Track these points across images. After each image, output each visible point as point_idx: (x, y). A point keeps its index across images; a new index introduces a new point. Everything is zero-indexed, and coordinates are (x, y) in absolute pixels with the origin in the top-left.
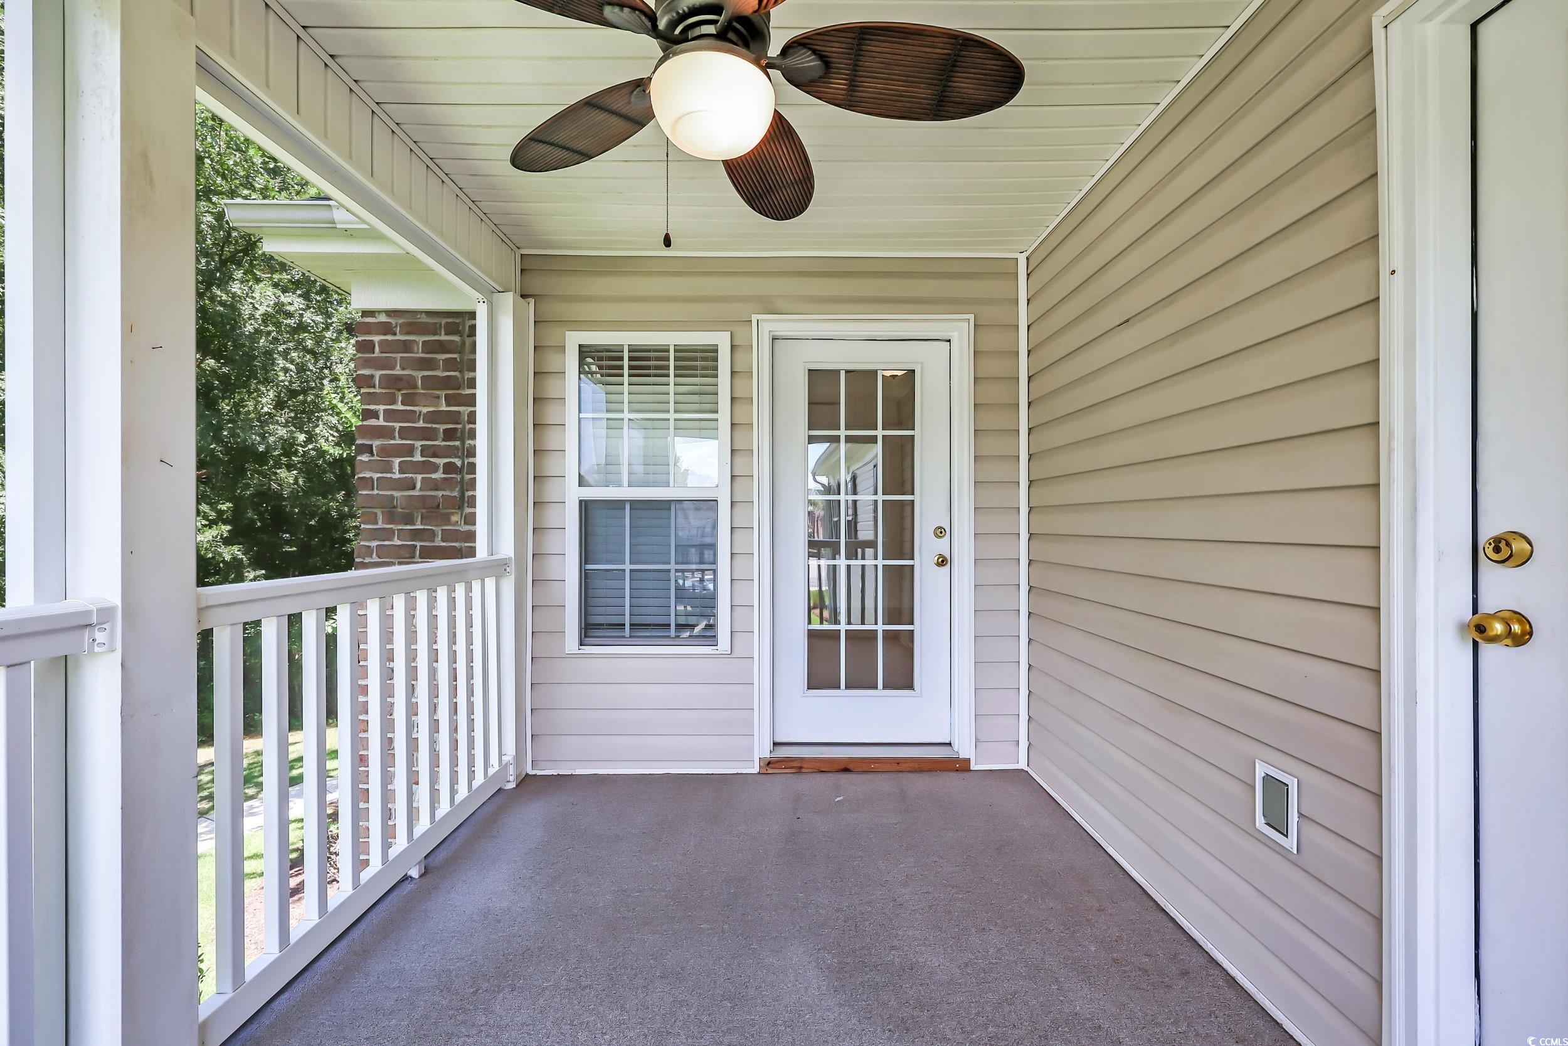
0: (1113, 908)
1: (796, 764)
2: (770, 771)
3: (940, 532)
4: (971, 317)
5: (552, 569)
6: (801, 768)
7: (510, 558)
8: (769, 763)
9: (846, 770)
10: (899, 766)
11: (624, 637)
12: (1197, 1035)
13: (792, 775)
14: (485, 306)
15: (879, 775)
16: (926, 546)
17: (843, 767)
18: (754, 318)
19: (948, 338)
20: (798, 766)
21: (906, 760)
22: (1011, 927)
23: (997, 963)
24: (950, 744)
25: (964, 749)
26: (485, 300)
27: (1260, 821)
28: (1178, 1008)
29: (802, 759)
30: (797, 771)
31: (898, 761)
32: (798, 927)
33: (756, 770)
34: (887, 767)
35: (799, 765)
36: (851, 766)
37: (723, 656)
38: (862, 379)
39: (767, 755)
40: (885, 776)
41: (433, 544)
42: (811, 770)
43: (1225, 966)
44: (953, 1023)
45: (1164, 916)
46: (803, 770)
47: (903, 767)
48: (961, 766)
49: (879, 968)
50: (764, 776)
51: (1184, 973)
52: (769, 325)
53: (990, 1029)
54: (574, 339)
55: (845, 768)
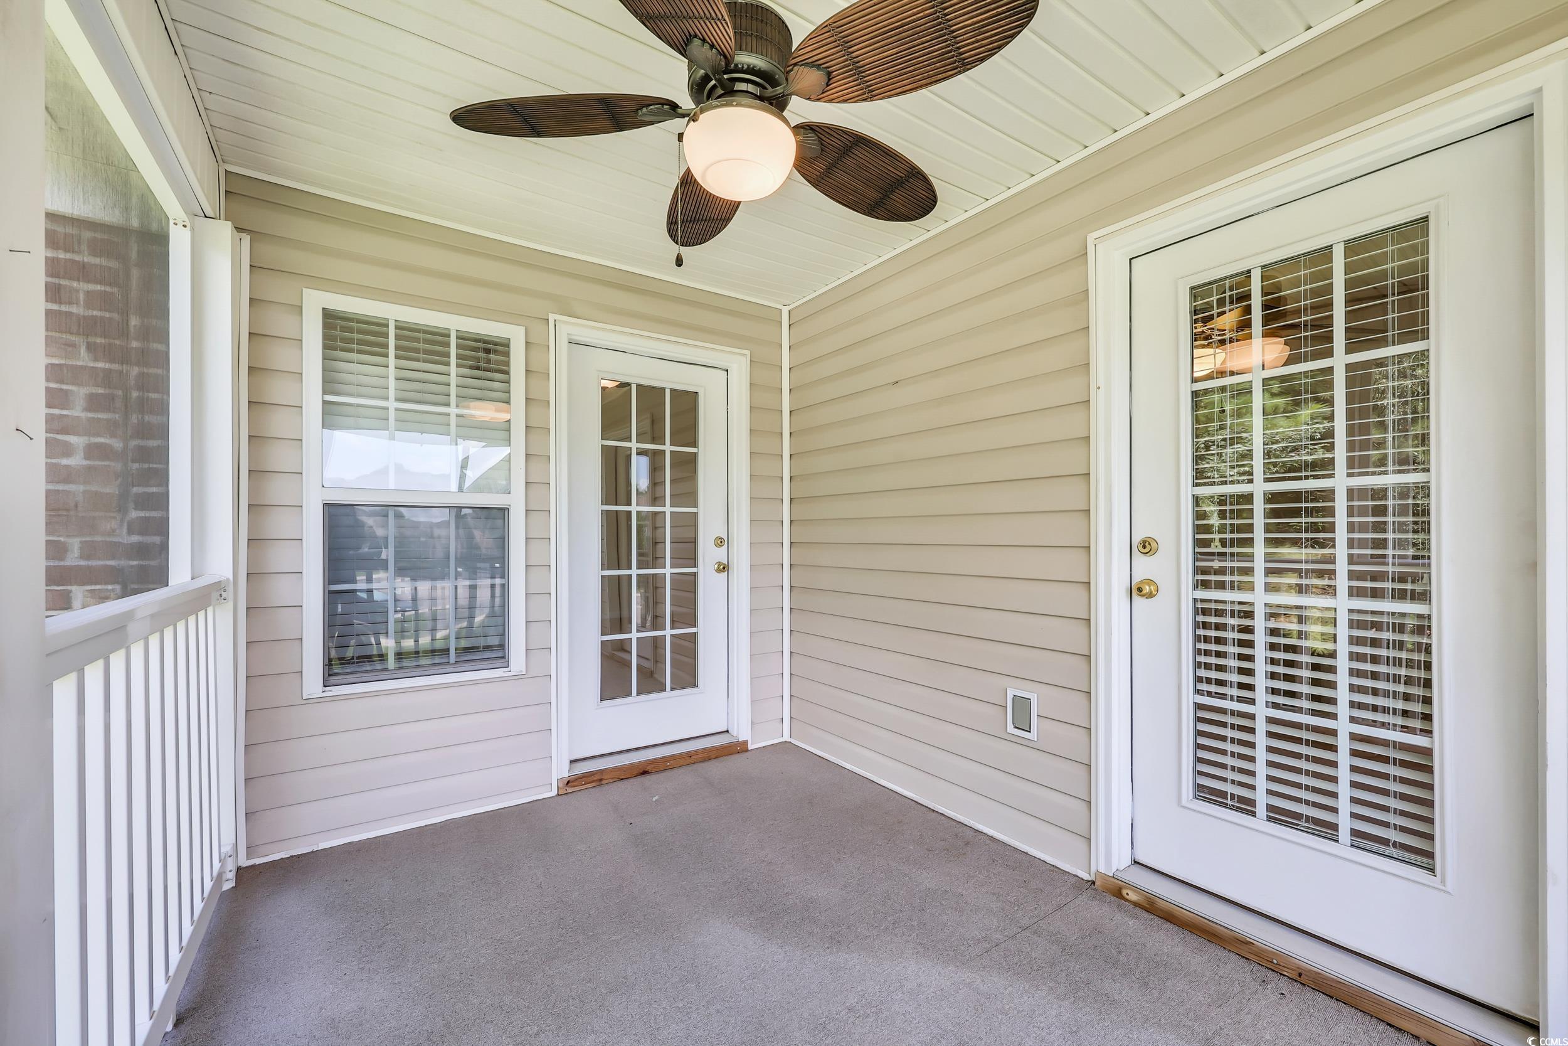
0: (906, 818)
1: (596, 778)
2: (570, 790)
3: (719, 542)
4: (748, 352)
5: (279, 591)
6: (601, 780)
7: (228, 579)
8: (568, 782)
9: (645, 773)
10: (690, 759)
11: (386, 670)
12: (994, 874)
13: (593, 789)
14: (187, 233)
15: (675, 771)
16: (708, 554)
17: (641, 771)
18: (552, 317)
19: (726, 368)
20: (596, 779)
21: (696, 752)
22: (855, 851)
23: (863, 877)
24: (727, 731)
25: (742, 732)
26: (188, 224)
27: (1010, 728)
28: (976, 864)
29: (602, 771)
30: (598, 783)
31: (690, 755)
32: (701, 908)
33: (554, 792)
34: (681, 762)
35: (599, 778)
36: (649, 768)
37: (521, 677)
38: (651, 395)
39: (565, 774)
40: (681, 770)
41: (62, 563)
42: (611, 781)
43: (985, 832)
44: (864, 925)
45: (937, 814)
46: (603, 782)
47: (695, 758)
48: (739, 748)
49: (788, 911)
50: (564, 796)
51: (967, 844)
52: (566, 328)
53: (889, 919)
54: (315, 302)
55: (643, 771)
